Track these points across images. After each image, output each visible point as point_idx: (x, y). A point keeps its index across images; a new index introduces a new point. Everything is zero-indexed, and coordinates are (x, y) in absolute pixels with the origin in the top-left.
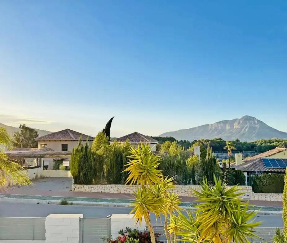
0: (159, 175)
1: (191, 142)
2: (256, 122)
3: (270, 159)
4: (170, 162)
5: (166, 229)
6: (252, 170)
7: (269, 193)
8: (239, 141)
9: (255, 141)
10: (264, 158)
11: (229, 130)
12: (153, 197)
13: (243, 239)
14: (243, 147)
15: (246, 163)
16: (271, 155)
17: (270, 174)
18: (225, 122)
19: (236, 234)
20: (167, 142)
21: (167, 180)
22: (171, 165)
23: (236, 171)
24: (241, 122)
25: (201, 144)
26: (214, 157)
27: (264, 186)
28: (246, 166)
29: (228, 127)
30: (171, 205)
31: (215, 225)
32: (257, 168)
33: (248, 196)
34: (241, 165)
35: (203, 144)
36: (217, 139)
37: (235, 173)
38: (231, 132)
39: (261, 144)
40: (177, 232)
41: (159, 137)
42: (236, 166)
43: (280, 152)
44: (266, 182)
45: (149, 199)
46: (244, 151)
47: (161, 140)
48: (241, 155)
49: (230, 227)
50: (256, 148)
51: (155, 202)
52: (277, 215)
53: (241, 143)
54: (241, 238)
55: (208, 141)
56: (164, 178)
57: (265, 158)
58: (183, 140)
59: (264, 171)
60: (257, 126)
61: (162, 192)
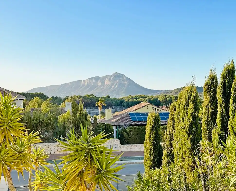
0: (22, 128)
1: (62, 99)
2: (125, 79)
3: (136, 113)
4: (38, 119)
5: (30, 187)
6: (120, 124)
7: (134, 144)
8: (109, 97)
9: (124, 97)
10: (130, 112)
11: (101, 86)
12: (15, 153)
13: (107, 184)
14: (113, 103)
15: (115, 118)
16: (136, 110)
17: (135, 126)
18: (97, 79)
19: (101, 179)
20: (36, 99)
21: (33, 134)
22: (40, 122)
23: (106, 125)
24: (112, 78)
25: (73, 99)
26: (86, 112)
27: (130, 137)
28: (115, 120)
29: (99, 84)
30: (37, 161)
31: (81, 173)
32: (124, 122)
33: (116, 148)
34: (110, 120)
35: (75, 100)
36: (89, 96)
37: (104, 126)
38: (103, 88)
39: (129, 100)
40: (42, 188)
41: (28, 93)
42: (105, 121)
43: (144, 106)
44: (132, 134)
45: (9, 155)
46: (113, 107)
47: (29, 96)
48: (110, 109)
49: (95, 173)
50: (124, 104)
51: (17, 158)
52: (140, 163)
53: (111, 99)
54: (105, 184)
55: (81, 97)
56: (29, 132)
57: (132, 112)
58: (55, 96)
59: (130, 124)
60: (125, 82)
61: (26, 146)
